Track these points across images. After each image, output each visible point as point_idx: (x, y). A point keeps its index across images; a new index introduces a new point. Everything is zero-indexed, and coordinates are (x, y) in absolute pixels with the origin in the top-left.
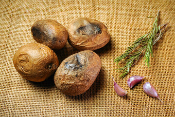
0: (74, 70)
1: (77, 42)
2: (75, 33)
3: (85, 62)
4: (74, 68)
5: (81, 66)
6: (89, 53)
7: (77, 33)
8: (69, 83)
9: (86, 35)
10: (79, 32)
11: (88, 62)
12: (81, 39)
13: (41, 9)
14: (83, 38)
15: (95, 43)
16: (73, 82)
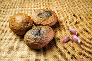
0: (35, 35)
1: (38, 22)
2: (36, 17)
3: (43, 33)
4: (36, 34)
6: (48, 28)
7: (37, 17)
8: (30, 41)
9: (42, 17)
10: (38, 16)
11: (45, 33)
12: (40, 20)
13: (17, 6)
14: (41, 20)
15: (49, 22)
16: (33, 42)
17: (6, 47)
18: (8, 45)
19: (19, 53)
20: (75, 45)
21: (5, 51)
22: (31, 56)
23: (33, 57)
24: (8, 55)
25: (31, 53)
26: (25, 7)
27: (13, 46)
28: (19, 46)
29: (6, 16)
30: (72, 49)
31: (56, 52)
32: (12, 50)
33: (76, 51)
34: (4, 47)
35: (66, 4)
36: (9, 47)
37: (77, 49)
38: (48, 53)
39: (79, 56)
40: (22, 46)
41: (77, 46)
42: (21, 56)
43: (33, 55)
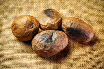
3: (55, 40)
5: (51, 41)
6: (62, 35)
8: (38, 47)
11: (57, 41)
13: (24, 5)
16: (41, 49)
17: (9, 54)
18: (11, 53)
19: (24, 62)
20: (92, 53)
21: (8, 60)
22: (39, 65)
23: (42, 66)
24: (12, 64)
25: (39, 62)
26: (32, 7)
27: (18, 53)
28: (25, 53)
29: (10, 17)
30: (89, 58)
31: (69, 62)
32: (16, 58)
33: (93, 60)
34: (7, 55)
35: (82, 4)
36: (13, 54)
37: (94, 59)
38: (59, 62)
39: (96, 67)
40: (28, 53)
41: (95, 55)
42: (27, 66)
43: (42, 64)
